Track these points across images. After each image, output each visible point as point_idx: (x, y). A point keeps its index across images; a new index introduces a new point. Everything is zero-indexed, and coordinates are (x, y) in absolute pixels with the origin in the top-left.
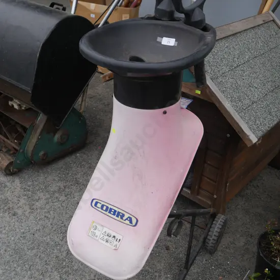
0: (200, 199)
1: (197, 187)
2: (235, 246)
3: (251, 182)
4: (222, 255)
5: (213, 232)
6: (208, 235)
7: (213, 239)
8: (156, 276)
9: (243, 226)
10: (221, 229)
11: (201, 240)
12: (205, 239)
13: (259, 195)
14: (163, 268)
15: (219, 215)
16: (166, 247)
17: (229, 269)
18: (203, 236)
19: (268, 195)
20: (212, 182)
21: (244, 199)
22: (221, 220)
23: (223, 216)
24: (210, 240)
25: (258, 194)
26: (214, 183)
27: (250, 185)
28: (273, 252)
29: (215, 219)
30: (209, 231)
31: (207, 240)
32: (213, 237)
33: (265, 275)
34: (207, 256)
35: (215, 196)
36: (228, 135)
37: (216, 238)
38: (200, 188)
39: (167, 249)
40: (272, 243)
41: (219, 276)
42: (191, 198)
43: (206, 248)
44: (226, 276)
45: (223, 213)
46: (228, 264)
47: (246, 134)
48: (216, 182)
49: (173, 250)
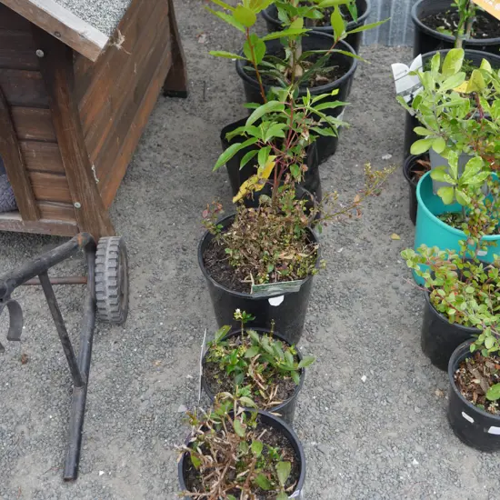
0: (48, 224)
1: (29, 202)
2: (161, 284)
3: (143, 142)
4: (143, 314)
5: (104, 282)
6: (96, 293)
7: (110, 296)
8: (23, 433)
9: (161, 238)
10: (116, 268)
11: (87, 308)
12: (94, 303)
13: (169, 163)
14: (32, 408)
15: (102, 240)
16: (20, 360)
17: (167, 336)
18: (88, 300)
19: (185, 154)
20: (55, 177)
21: (143, 183)
22: (109, 249)
23: (111, 238)
24: (103, 301)
25: (165, 160)
26: (63, 178)
27: (145, 150)
28: (236, 267)
29: (98, 253)
30: (95, 283)
31: (99, 305)
32: (109, 292)
33: (240, 322)
34: (115, 333)
35: (77, 205)
36: (40, 53)
37: (115, 292)
38: (36, 200)
39: (24, 363)
40: (228, 251)
41: (153, 361)
42: (29, 231)
43: (103, 321)
44: (167, 355)
45: (111, 230)
46: (162, 329)
47: (75, 32)
48: (64, 174)
49: (39, 356)
